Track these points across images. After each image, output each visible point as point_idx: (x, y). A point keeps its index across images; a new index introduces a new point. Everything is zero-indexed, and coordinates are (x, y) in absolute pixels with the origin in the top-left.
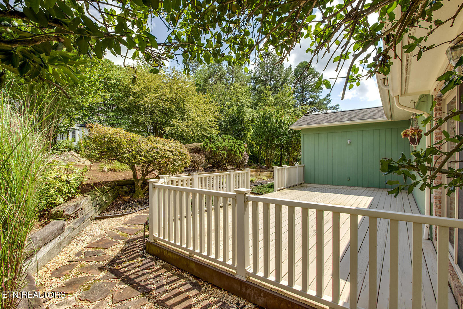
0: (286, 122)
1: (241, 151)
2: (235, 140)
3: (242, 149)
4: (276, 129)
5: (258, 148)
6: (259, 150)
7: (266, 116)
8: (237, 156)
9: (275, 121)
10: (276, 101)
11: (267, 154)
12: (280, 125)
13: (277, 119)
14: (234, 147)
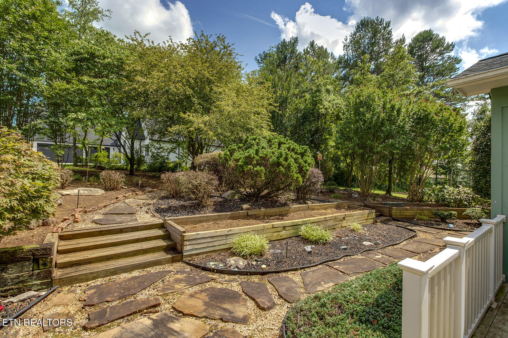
0: (403, 110)
1: (303, 167)
2: (293, 144)
3: (306, 162)
4: (383, 124)
5: (348, 162)
6: (350, 166)
7: (361, 102)
8: (292, 177)
9: (379, 109)
10: (381, 77)
11: (363, 172)
12: (390, 116)
13: (384, 105)
14: (286, 159)
